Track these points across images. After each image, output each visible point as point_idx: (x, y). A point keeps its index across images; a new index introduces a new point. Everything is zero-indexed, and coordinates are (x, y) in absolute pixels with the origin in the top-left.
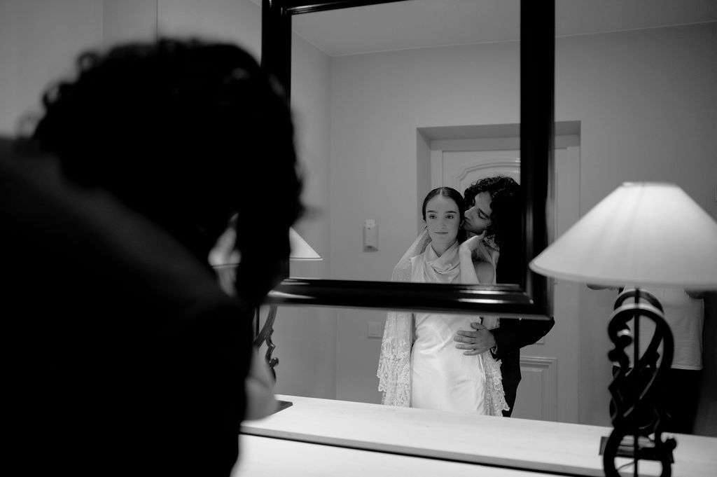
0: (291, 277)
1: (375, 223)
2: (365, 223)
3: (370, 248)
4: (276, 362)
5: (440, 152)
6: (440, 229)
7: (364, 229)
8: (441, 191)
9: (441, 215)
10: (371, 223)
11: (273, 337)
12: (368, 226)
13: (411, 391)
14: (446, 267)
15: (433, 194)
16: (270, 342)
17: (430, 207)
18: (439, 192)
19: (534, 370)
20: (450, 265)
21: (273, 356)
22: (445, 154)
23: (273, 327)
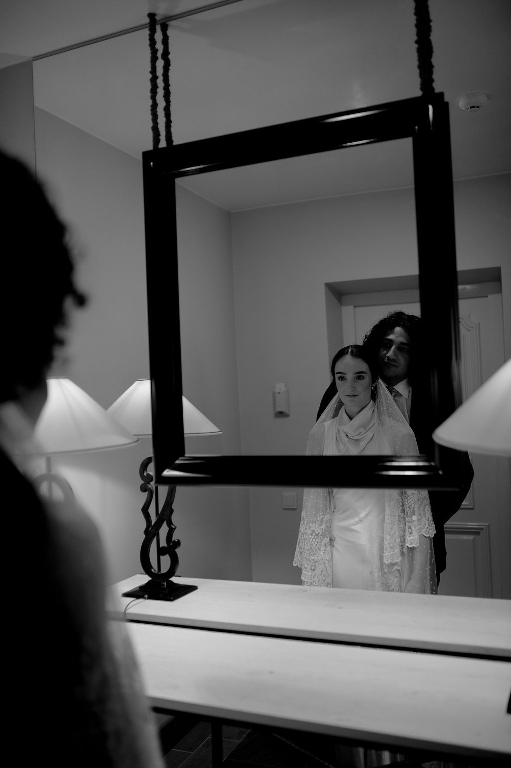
0: (186, 455)
1: (286, 386)
2: (275, 387)
3: (281, 414)
4: (178, 544)
5: (352, 307)
6: (349, 392)
7: (274, 394)
8: (350, 350)
9: (350, 376)
10: (280, 387)
11: (174, 518)
12: (277, 390)
13: (332, 567)
14: (359, 431)
15: (342, 353)
16: (170, 523)
17: (339, 367)
18: (347, 352)
19: (465, 537)
20: (363, 429)
21: (175, 538)
22: (357, 309)
23: (173, 507)
